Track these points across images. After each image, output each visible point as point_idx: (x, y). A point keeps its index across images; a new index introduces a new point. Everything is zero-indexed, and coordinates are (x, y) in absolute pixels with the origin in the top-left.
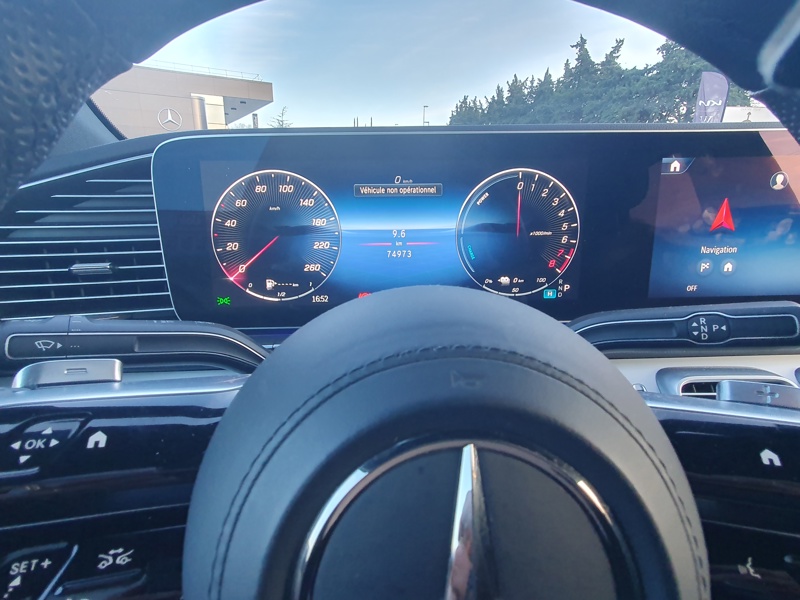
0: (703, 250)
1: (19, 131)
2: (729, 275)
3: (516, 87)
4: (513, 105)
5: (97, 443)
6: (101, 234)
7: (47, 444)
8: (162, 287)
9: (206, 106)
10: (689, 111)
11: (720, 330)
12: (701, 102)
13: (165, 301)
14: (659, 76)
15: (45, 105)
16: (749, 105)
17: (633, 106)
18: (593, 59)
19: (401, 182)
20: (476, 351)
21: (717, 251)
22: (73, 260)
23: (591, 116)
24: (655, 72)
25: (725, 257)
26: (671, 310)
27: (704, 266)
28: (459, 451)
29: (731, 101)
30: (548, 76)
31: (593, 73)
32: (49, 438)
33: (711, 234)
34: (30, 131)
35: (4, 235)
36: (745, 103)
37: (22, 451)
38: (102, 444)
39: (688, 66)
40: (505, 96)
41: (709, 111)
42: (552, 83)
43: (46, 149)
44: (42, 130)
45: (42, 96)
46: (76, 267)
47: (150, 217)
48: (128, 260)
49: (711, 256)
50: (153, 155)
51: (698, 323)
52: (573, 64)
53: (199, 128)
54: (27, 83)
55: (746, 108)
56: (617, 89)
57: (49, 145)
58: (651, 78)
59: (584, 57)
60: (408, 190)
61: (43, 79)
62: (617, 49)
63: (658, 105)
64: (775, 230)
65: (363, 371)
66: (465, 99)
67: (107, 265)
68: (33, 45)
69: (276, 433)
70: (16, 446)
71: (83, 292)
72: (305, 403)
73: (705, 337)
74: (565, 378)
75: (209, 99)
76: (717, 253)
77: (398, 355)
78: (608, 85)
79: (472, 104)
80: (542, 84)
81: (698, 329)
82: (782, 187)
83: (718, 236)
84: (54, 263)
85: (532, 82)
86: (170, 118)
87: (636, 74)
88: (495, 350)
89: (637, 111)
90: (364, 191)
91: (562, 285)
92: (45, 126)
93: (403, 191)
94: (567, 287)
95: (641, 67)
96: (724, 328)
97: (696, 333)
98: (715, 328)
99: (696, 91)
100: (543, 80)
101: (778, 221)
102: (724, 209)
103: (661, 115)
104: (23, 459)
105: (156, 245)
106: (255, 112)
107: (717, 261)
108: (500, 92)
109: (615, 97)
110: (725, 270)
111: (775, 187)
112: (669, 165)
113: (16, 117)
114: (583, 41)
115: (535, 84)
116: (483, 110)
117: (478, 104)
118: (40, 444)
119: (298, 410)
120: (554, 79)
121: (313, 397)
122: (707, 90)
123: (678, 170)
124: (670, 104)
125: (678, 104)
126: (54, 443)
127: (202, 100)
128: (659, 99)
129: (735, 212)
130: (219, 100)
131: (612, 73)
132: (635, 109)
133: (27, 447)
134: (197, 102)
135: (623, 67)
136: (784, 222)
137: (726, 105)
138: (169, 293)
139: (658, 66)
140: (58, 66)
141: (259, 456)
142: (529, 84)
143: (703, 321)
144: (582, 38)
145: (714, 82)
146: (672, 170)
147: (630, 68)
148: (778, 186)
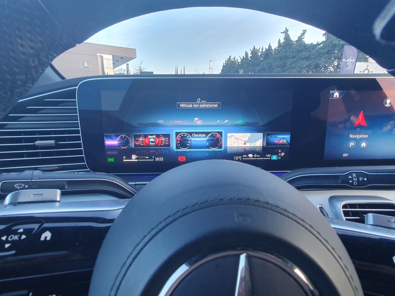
0: (351, 136)
1: (18, 77)
2: (364, 148)
3: (254, 52)
4: (253, 60)
5: (46, 238)
6: (50, 126)
7: (20, 237)
8: (80, 152)
9: (104, 60)
10: (339, 64)
11: (363, 180)
12: (344, 60)
13: (81, 160)
14: (324, 47)
15: (32, 64)
16: (368, 62)
17: (311, 62)
18: (292, 39)
19: (200, 102)
20: (247, 202)
21: (358, 137)
22: (37, 139)
23: (291, 66)
24: (322, 45)
25: (362, 140)
26: (337, 169)
27: (352, 144)
28: (238, 256)
29: (359, 59)
30: (270, 47)
31: (291, 45)
32: (21, 234)
33: (355, 128)
34: (24, 77)
35: (2, 127)
36: (366, 60)
37: (7, 241)
38: (48, 238)
39: (338, 43)
40: (249, 56)
41: (348, 64)
42: (272, 50)
43: (31, 85)
44: (30, 76)
45: (31, 60)
46: (38, 143)
47: (75, 118)
48: (64, 139)
49: (355, 139)
50: (77, 87)
51: (352, 176)
52: (282, 41)
53: (101, 74)
54: (24, 54)
55: (366, 63)
56: (304, 54)
57: (33, 83)
58: (320, 48)
59: (287, 38)
60: (204, 106)
61: (32, 51)
62: (303, 34)
63: (323, 61)
64: (386, 126)
65: (188, 210)
66: (230, 57)
67: (53, 142)
68: (28, 35)
69: (141, 241)
70: (4, 238)
71: (40, 155)
72: (157, 225)
73: (355, 183)
74: (294, 218)
75: (105, 56)
76: (358, 138)
77: (207, 202)
78: (299, 51)
79: (233, 60)
80: (267, 50)
81: (352, 179)
82: (390, 105)
83: (358, 129)
84: (27, 140)
85: (262, 49)
86: (86, 65)
87: (313, 46)
88: (257, 201)
89: (313, 64)
90: (182, 105)
91: (281, 153)
92: (31, 74)
93: (201, 106)
94: (283, 154)
95: (315, 43)
96: (365, 179)
97: (351, 181)
98: (361, 179)
99: (342, 55)
100: (267, 48)
101: (388, 122)
102: (361, 116)
103: (325, 66)
104: (7, 246)
105: (78, 132)
106: (128, 63)
107: (358, 142)
108: (247, 54)
109: (302, 57)
110: (362, 146)
111: (386, 105)
112: (333, 94)
113: (16, 70)
114: (287, 30)
115: (264, 51)
116: (239, 63)
117: (236, 60)
118: (16, 237)
119: (153, 229)
120: (273, 48)
121: (161, 222)
122: (347, 54)
123: (338, 97)
124: (329, 60)
125: (333, 61)
126: (23, 237)
127: (102, 57)
128: (324, 58)
129: (366, 117)
130: (110, 57)
131: (301, 46)
132: (312, 63)
133: (9, 239)
134: (99, 58)
135: (307, 43)
136: (391, 122)
137: (357, 61)
138: (84, 155)
139: (323, 42)
140: (40, 45)
141: (131, 253)
142: (261, 50)
143: (354, 175)
144: (286, 29)
145: (350, 51)
146: (335, 96)
147: (310, 43)
148: (388, 105)
